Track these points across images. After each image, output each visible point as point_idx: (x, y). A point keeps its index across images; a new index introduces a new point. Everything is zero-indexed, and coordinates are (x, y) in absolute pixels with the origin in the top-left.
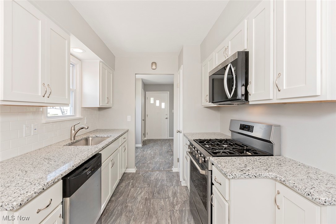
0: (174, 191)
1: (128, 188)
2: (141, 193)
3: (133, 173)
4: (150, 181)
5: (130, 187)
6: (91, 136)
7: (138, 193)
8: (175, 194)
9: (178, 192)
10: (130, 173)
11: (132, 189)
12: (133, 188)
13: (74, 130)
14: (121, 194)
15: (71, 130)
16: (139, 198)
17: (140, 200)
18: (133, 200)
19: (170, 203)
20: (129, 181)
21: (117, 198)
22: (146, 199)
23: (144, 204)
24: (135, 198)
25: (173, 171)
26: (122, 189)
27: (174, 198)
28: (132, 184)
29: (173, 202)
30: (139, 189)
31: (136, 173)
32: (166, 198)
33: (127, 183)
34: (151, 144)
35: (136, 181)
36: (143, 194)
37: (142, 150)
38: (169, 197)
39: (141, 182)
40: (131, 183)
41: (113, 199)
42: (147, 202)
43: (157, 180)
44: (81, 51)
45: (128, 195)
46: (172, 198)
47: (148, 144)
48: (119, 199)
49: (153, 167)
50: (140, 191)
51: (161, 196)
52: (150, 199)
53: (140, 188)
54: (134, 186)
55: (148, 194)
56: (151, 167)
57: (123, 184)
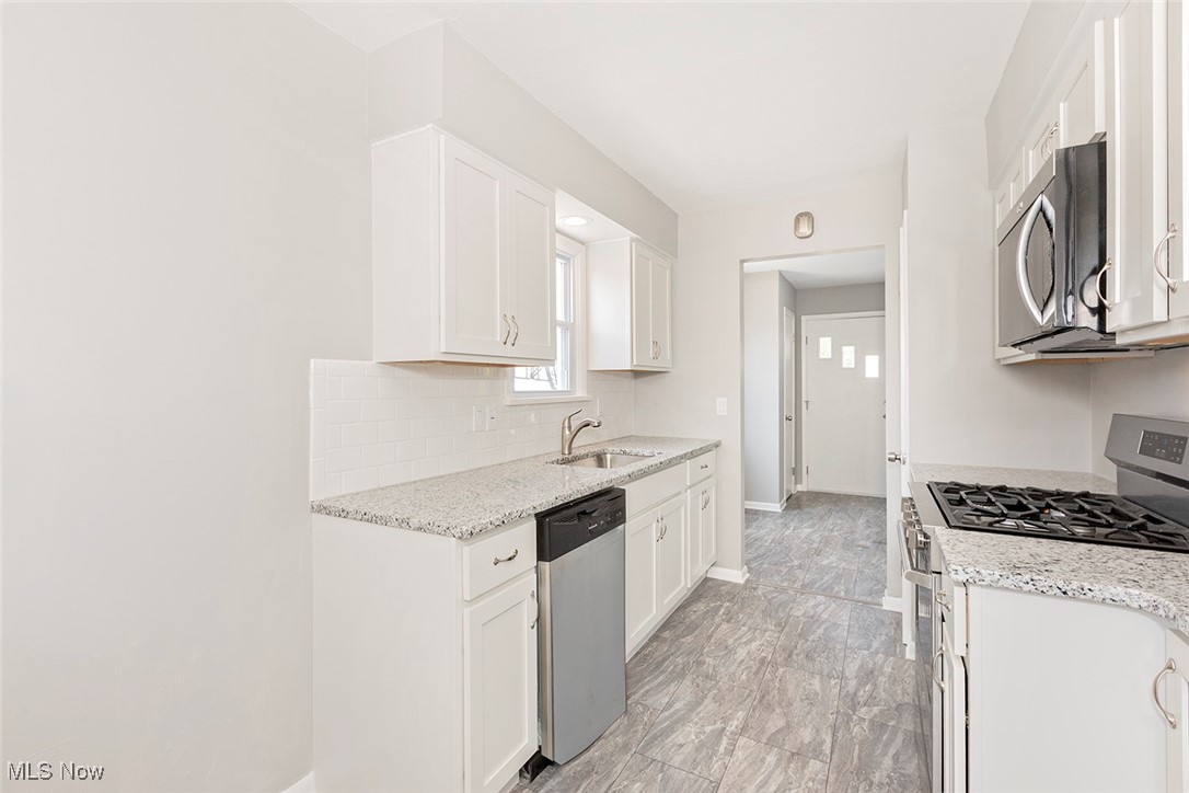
0: (871, 666)
1: (713, 620)
2: (749, 642)
3: (735, 585)
4: (789, 616)
5: (717, 620)
6: (610, 449)
7: (740, 638)
8: (868, 675)
9: (883, 674)
10: (725, 583)
11: (724, 626)
12: (728, 622)
13: (570, 428)
14: (691, 629)
15: (563, 428)
16: (742, 653)
17: (742, 658)
18: (722, 654)
19: (843, 694)
20: (718, 603)
21: (679, 637)
22: (763, 661)
23: (753, 670)
24: (729, 651)
25: (884, 608)
26: (694, 617)
27: (861, 684)
28: (728, 612)
29: (855, 693)
30: (745, 629)
31: (745, 587)
32: (830, 676)
33: (712, 605)
34: (819, 509)
35: (741, 609)
36: (754, 645)
37: (779, 521)
38: (842, 677)
39: (756, 613)
40: (722, 610)
41: (666, 634)
42: (764, 668)
43: (813, 620)
44: (583, 222)
45: (710, 637)
46: (853, 684)
47: (808, 506)
48: (683, 640)
49: (806, 581)
50: (749, 635)
51: (818, 666)
52: (775, 666)
53: (750, 629)
54: (731, 619)
55: (771, 649)
56: (801, 577)
57: (701, 607)
